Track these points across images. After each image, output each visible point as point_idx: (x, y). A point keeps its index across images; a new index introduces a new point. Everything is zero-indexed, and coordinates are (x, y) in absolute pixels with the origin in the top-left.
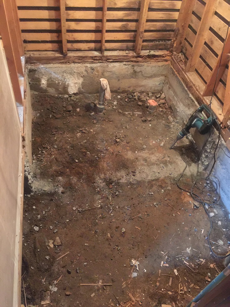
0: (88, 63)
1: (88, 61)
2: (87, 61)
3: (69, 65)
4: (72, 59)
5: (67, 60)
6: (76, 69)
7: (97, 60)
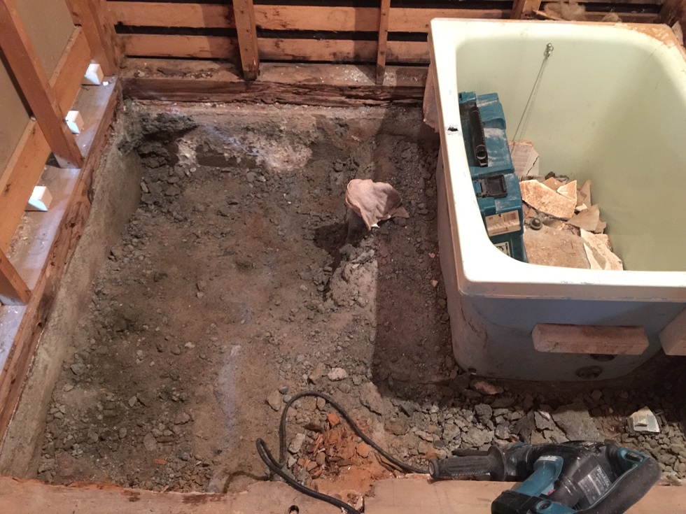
0: (328, 104)
1: (326, 101)
2: (323, 101)
3: (263, 108)
4: (273, 91)
5: (257, 94)
6: (286, 122)
7: (357, 97)
